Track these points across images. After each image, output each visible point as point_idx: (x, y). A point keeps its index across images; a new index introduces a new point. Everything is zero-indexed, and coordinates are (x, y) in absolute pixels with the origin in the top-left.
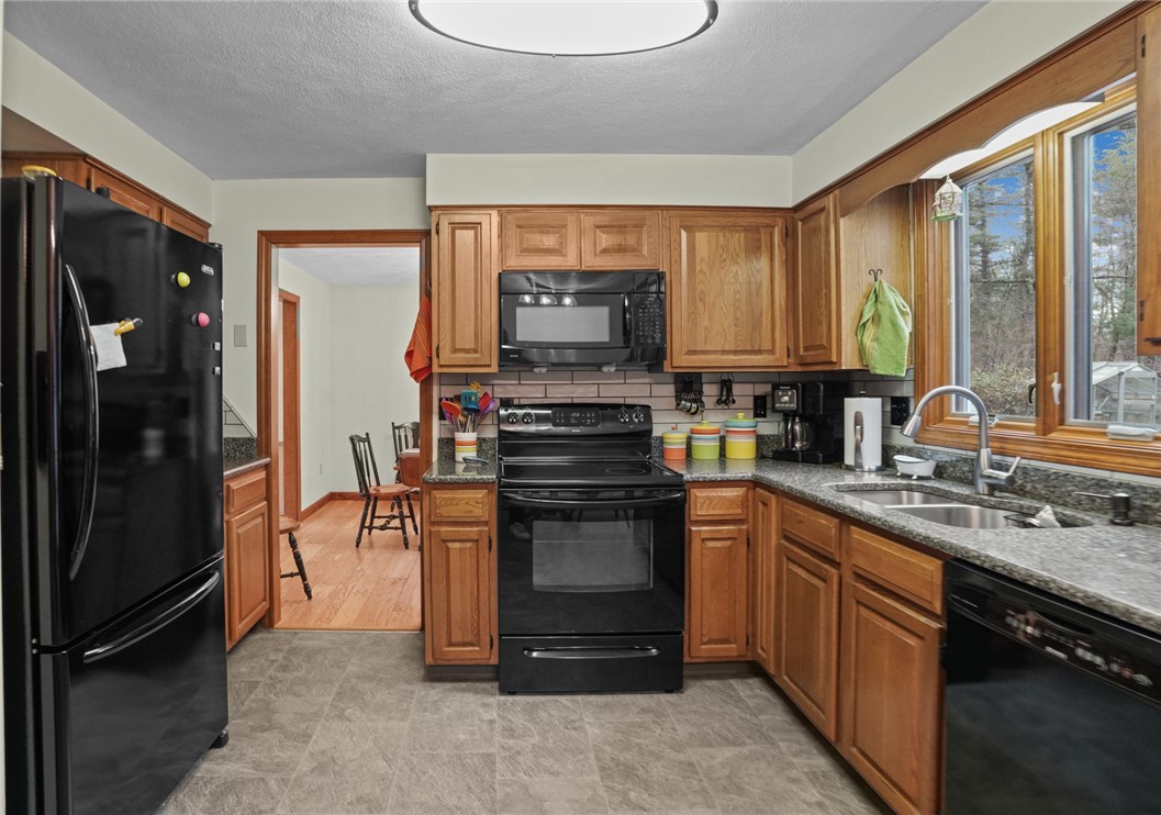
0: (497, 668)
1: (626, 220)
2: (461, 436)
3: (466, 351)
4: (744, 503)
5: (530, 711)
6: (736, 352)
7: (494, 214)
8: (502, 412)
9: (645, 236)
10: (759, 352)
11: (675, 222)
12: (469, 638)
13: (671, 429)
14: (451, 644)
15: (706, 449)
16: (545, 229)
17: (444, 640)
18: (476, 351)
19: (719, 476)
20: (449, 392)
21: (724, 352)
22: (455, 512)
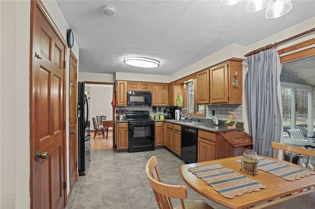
0: (128, 149)
1: (146, 84)
2: (120, 116)
3: (122, 103)
4: (162, 124)
5: (134, 154)
6: (161, 103)
7: (126, 82)
8: (127, 112)
9: (149, 87)
10: (164, 103)
11: (153, 85)
12: (124, 145)
13: (152, 115)
14: (121, 146)
15: (157, 117)
16: (134, 84)
17: (120, 146)
18: (123, 103)
19: (159, 120)
20: (118, 109)
21: (160, 103)
22: (122, 126)
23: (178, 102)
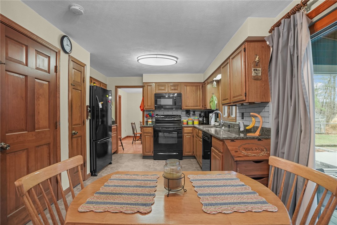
0: (153, 156)
1: (176, 85)
2: (149, 120)
3: (149, 106)
4: (192, 130)
5: (158, 162)
6: (194, 106)
7: (154, 83)
8: (156, 116)
9: (179, 87)
10: (198, 106)
11: (184, 85)
12: (149, 151)
13: (184, 119)
14: (146, 152)
15: (190, 123)
16: (162, 86)
17: (145, 152)
18: (151, 106)
19: (187, 126)
20: (147, 113)
21: (192, 106)
22: (147, 131)
23: (211, 105)
